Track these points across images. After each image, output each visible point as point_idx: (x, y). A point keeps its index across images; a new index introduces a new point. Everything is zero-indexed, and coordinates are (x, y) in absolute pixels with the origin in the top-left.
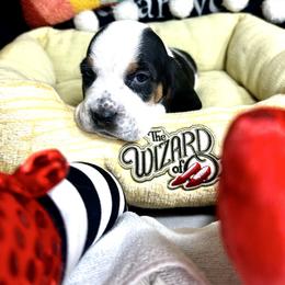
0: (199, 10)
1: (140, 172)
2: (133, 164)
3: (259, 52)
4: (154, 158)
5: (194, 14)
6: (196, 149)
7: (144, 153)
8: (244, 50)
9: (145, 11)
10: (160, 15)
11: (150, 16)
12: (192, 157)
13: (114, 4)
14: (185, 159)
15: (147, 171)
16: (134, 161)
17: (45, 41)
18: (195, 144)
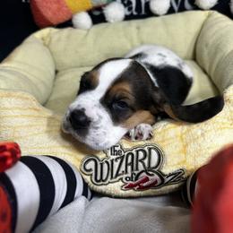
0: (176, 8)
1: (98, 178)
2: (93, 172)
3: (217, 48)
4: (111, 168)
5: (171, 11)
6: (146, 165)
7: (102, 165)
8: (207, 45)
9: (130, 9)
10: (143, 12)
11: (135, 13)
12: (142, 172)
13: (105, 6)
14: (136, 172)
15: (104, 178)
16: (94, 169)
17: (48, 40)
18: (146, 161)
